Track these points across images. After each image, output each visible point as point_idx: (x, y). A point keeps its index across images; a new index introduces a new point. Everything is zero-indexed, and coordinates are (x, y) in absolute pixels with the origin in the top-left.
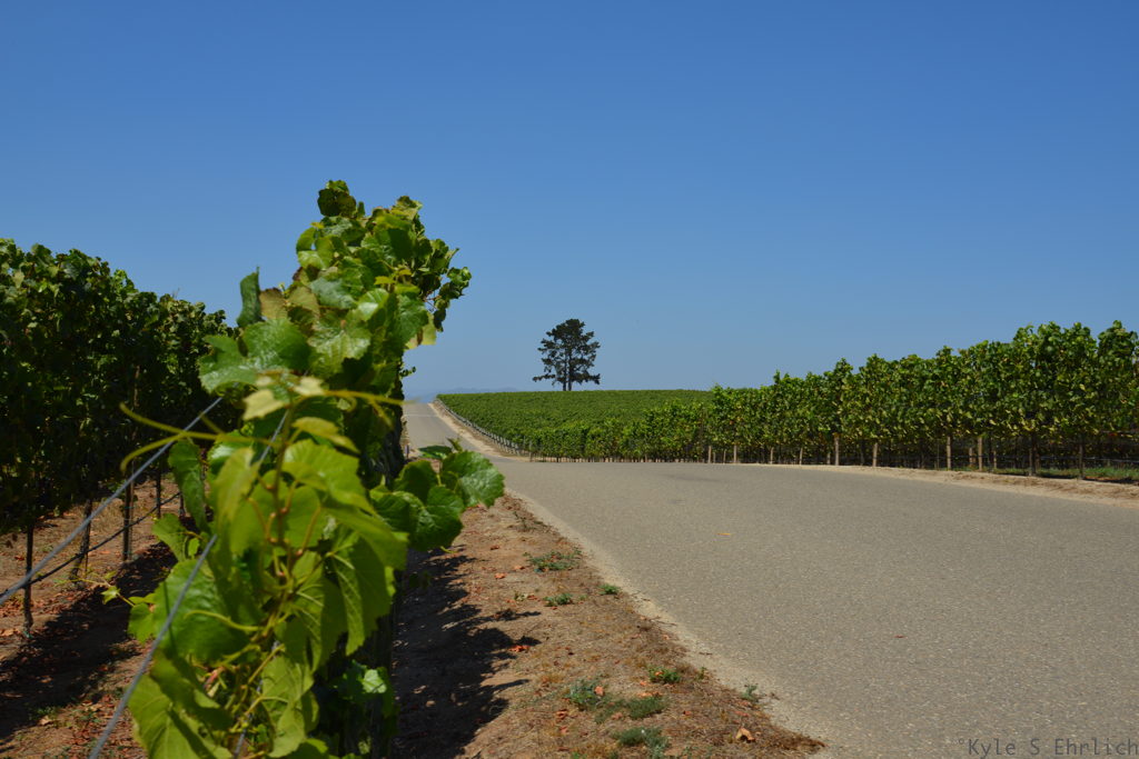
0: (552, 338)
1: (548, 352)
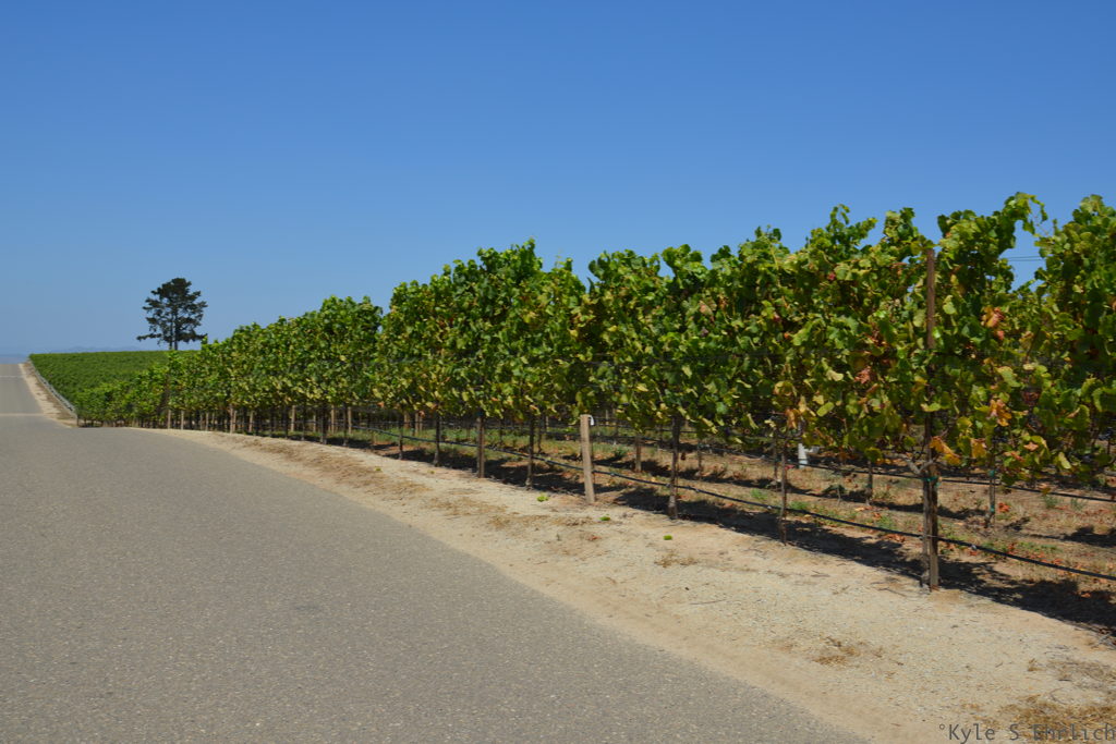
0: (157, 297)
1: (153, 311)
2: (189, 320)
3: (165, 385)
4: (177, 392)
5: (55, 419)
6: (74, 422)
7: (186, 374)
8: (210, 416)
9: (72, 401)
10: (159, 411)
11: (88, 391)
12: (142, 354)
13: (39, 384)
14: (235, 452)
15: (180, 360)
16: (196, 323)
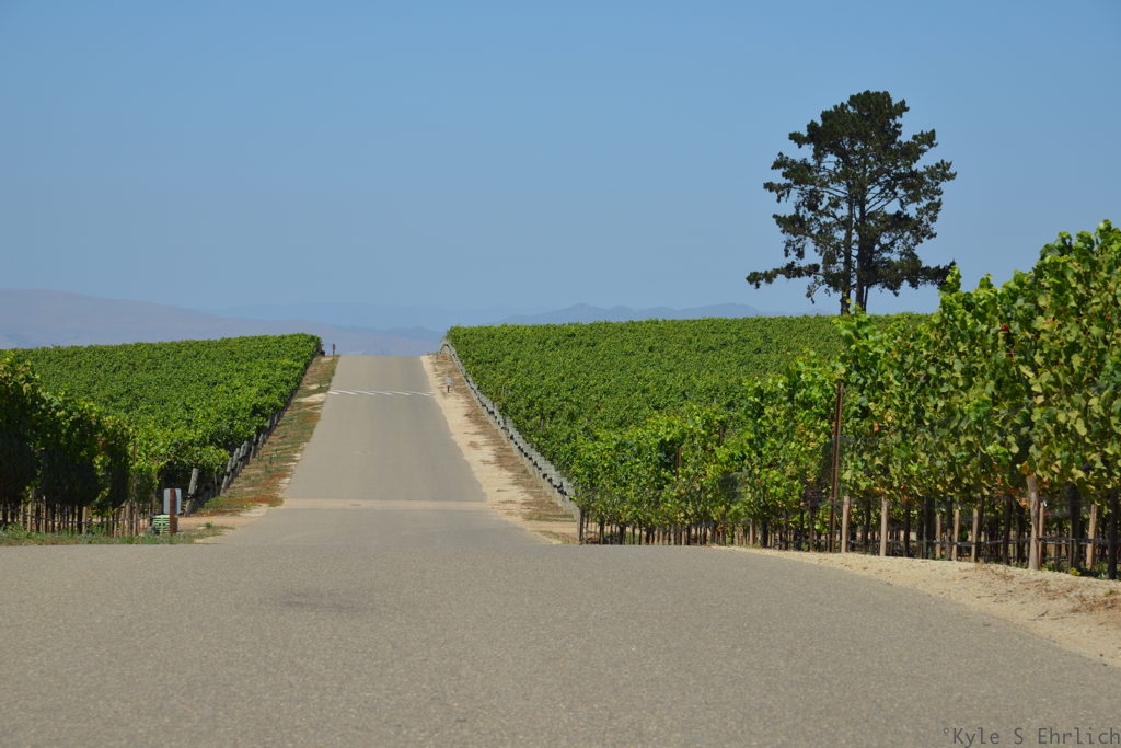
0: (806, 153)
1: (795, 195)
2: (899, 222)
3: (832, 418)
4: (869, 441)
5: (517, 520)
6: (572, 529)
7: (896, 387)
8: (966, 515)
9: (564, 467)
10: (813, 498)
11: (610, 438)
12: (763, 324)
13: (474, 416)
14: (1045, 627)
15: (877, 342)
16: (921, 231)
